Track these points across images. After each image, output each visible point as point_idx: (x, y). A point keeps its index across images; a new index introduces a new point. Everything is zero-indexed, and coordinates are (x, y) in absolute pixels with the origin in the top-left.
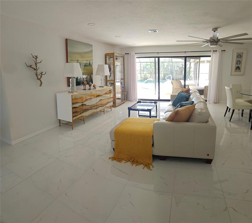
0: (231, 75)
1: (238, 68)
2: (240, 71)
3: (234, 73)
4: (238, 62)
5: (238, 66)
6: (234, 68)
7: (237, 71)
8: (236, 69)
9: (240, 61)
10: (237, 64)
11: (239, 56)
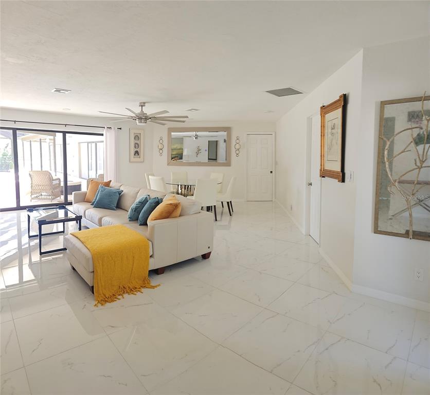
0: (130, 162)
1: (137, 153)
2: (139, 156)
3: (133, 159)
4: (137, 145)
5: (136, 150)
6: (133, 153)
7: (136, 156)
8: (135, 155)
9: (138, 144)
10: (135, 147)
11: (137, 137)
